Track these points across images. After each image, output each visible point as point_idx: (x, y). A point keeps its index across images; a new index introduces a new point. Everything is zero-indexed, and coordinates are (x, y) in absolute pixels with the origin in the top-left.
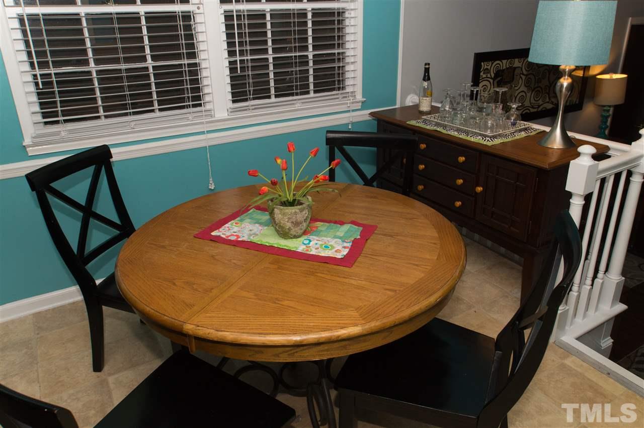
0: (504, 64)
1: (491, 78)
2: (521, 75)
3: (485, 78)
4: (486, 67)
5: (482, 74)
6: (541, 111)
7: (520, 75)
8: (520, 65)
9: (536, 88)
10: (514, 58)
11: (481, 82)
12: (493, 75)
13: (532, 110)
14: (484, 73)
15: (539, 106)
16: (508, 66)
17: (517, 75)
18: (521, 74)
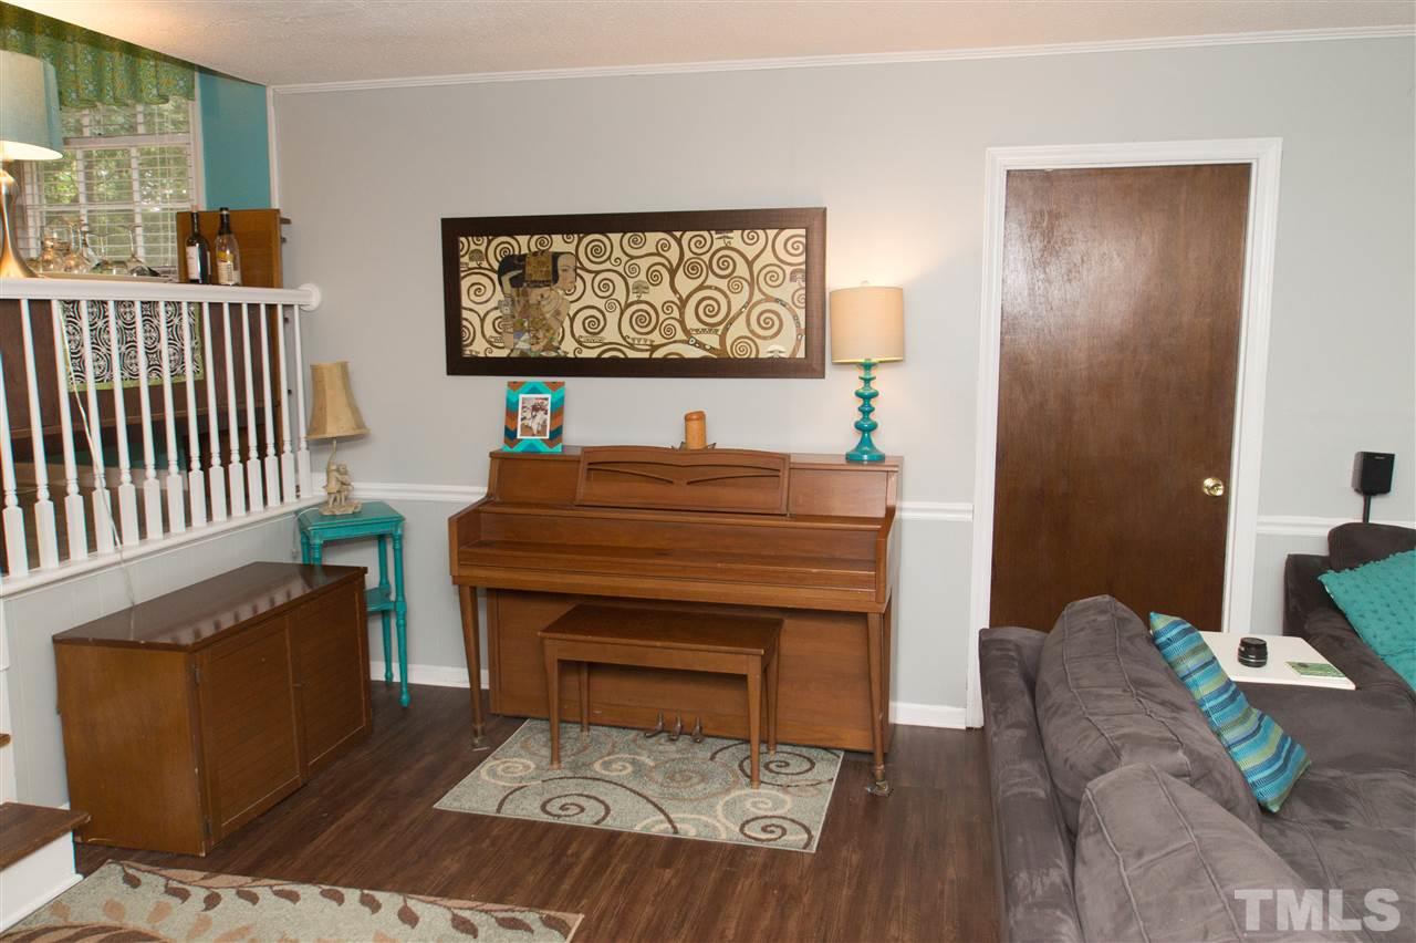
0: (524, 244)
1: (492, 270)
2: (579, 271)
3: (475, 268)
4: (473, 247)
5: (465, 260)
6: (665, 360)
7: (575, 270)
8: (571, 248)
9: (632, 304)
10: (550, 233)
11: (465, 276)
12: (496, 266)
13: (632, 354)
14: (471, 259)
15: (654, 348)
16: (534, 249)
17: (564, 270)
18: (576, 268)
